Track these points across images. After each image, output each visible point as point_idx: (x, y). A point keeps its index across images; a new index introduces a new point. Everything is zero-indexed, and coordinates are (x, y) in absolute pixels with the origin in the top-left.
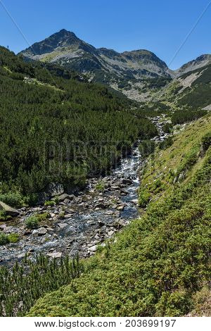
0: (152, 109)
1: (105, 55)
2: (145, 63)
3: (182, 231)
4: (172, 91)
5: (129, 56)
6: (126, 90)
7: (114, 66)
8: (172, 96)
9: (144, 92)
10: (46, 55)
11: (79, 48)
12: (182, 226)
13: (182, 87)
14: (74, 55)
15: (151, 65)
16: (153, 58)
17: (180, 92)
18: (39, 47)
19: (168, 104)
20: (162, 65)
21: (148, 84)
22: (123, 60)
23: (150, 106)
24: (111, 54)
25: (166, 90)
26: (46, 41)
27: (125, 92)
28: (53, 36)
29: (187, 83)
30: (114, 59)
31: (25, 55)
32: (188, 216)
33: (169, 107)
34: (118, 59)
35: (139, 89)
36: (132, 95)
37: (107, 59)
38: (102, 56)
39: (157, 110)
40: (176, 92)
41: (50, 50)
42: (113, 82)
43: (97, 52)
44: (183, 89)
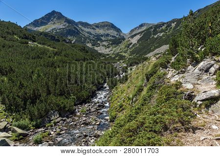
0: (114, 58)
1: (82, 26)
2: (108, 29)
3: (131, 137)
4: (126, 46)
5: (97, 27)
6: (97, 47)
7: (88, 33)
8: (126, 49)
9: (108, 47)
10: (43, 27)
11: (65, 22)
12: (131, 133)
13: (131, 43)
14: (61, 27)
15: (111, 31)
16: (112, 26)
17: (131, 46)
18: (38, 22)
19: (124, 54)
20: (118, 30)
21: (111, 43)
22: (93, 28)
23: (113, 56)
24: (86, 25)
25: (122, 46)
26: (43, 18)
27: (96, 48)
28: (47, 15)
29: (134, 41)
30: (88, 28)
31: (28, 27)
32: (135, 126)
33: (125, 56)
34: (90, 28)
35: (105, 46)
36: (101, 50)
37: (83, 28)
38: (80, 26)
39: (117, 58)
40: (128, 47)
41: (45, 24)
42: (88, 42)
43: (77, 24)
44: (132, 45)
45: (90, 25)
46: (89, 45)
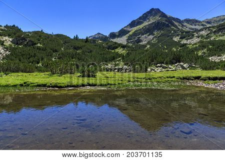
1: (188, 23)
5: (209, 22)
7: (193, 29)
11: (160, 17)
18: (135, 22)
21: (214, 30)
22: (202, 25)
24: (194, 22)
26: (140, 18)
28: (144, 14)
30: (195, 25)
31: (125, 29)
34: (198, 25)
37: (189, 26)
41: (142, 23)
42: (178, 35)
45: (199, 22)
46: (176, 39)
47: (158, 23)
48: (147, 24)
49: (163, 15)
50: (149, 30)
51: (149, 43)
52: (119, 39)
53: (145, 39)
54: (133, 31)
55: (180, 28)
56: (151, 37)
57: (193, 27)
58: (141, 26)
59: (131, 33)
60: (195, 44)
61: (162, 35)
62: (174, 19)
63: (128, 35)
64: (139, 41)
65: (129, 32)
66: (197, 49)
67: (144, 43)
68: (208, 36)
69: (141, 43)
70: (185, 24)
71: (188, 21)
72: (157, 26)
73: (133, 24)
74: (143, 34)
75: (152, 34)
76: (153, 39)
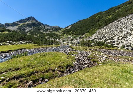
4: (63, 31)
5: (53, 27)
10: (24, 23)
13: (66, 29)
21: (54, 30)
24: (48, 26)
25: (60, 31)
26: (25, 19)
28: (27, 18)
31: (16, 23)
35: (50, 31)
41: (26, 22)
45: (50, 26)
46: (41, 31)
47: (34, 23)
48: (29, 23)
49: (36, 21)
50: (29, 26)
51: (29, 31)
52: (12, 27)
53: (28, 29)
54: (21, 25)
55: (43, 27)
56: (31, 29)
57: (48, 28)
58: (26, 23)
59: (19, 25)
60: (46, 34)
61: (36, 29)
62: (41, 23)
63: (18, 26)
64: (24, 30)
65: (19, 24)
66: (46, 36)
67: (27, 31)
68: (52, 32)
69: (25, 31)
70: (45, 26)
71: (46, 25)
72: (34, 25)
73: (21, 21)
74: (26, 27)
75: (31, 27)
76: (31, 30)
